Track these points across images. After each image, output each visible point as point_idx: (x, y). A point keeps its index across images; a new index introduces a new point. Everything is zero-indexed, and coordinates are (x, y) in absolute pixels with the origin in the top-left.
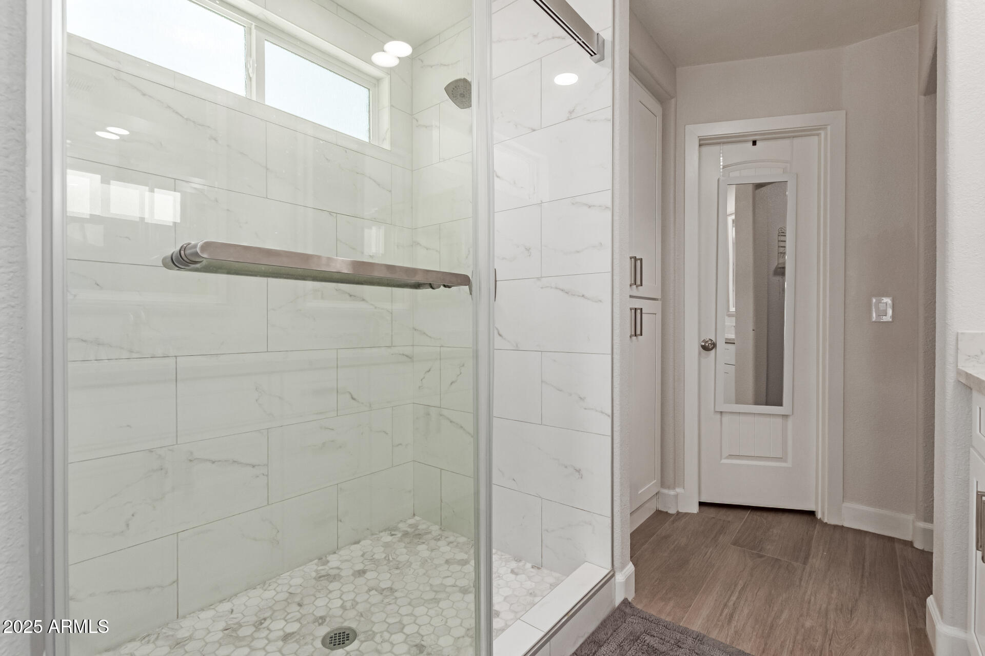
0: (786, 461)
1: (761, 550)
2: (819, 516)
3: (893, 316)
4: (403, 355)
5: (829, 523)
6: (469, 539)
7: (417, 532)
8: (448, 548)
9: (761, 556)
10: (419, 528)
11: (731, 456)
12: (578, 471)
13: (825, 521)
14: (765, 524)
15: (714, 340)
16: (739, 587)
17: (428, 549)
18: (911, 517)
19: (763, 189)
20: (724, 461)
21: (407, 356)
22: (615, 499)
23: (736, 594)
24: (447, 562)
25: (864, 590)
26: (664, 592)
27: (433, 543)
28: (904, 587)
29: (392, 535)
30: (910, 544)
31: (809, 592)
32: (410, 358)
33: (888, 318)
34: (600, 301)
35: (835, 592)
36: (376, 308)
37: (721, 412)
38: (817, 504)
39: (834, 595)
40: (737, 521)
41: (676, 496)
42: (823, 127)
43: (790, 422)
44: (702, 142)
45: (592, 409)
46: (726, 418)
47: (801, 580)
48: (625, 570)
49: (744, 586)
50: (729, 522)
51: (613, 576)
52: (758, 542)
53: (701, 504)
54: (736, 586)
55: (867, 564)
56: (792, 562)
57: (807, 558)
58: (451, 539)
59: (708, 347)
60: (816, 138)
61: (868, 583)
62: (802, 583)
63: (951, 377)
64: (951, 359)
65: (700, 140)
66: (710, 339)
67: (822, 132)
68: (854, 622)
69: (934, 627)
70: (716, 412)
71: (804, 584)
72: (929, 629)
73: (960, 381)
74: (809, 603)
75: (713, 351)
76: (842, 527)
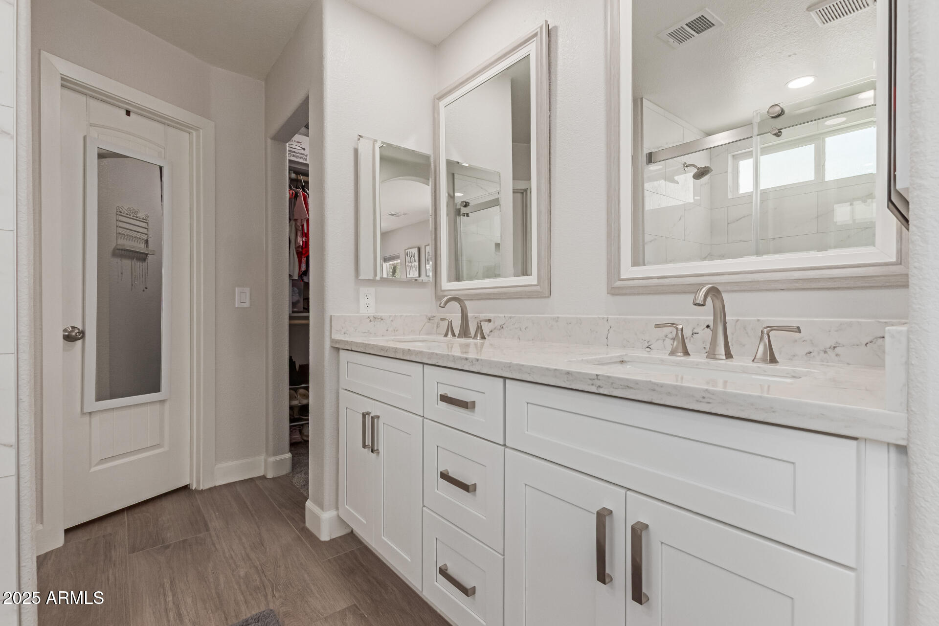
0: (162, 447)
1: (163, 542)
2: (194, 487)
3: (251, 304)
5: (204, 489)
9: (167, 547)
11: (103, 461)
13: (201, 488)
14: (151, 517)
16: (167, 585)
18: (262, 458)
20: (93, 470)
23: (169, 594)
25: (259, 524)
28: (280, 507)
30: (263, 478)
31: (226, 550)
33: (247, 305)
35: (242, 537)
37: (90, 413)
38: (191, 478)
39: (244, 540)
40: (121, 531)
43: (167, 405)
44: (63, 82)
46: (96, 419)
47: (214, 545)
49: (171, 583)
50: (111, 534)
52: (155, 536)
53: (69, 532)
54: (163, 586)
55: (249, 505)
56: (198, 535)
57: (206, 525)
60: (187, 135)
61: (258, 518)
62: (217, 546)
63: (327, 345)
64: (327, 333)
65: (62, 79)
66: (73, 328)
67: (194, 133)
68: (268, 550)
69: (317, 519)
70: (83, 413)
71: (218, 546)
72: (308, 524)
73: (332, 347)
74: (232, 558)
75: (79, 342)
76: (215, 487)
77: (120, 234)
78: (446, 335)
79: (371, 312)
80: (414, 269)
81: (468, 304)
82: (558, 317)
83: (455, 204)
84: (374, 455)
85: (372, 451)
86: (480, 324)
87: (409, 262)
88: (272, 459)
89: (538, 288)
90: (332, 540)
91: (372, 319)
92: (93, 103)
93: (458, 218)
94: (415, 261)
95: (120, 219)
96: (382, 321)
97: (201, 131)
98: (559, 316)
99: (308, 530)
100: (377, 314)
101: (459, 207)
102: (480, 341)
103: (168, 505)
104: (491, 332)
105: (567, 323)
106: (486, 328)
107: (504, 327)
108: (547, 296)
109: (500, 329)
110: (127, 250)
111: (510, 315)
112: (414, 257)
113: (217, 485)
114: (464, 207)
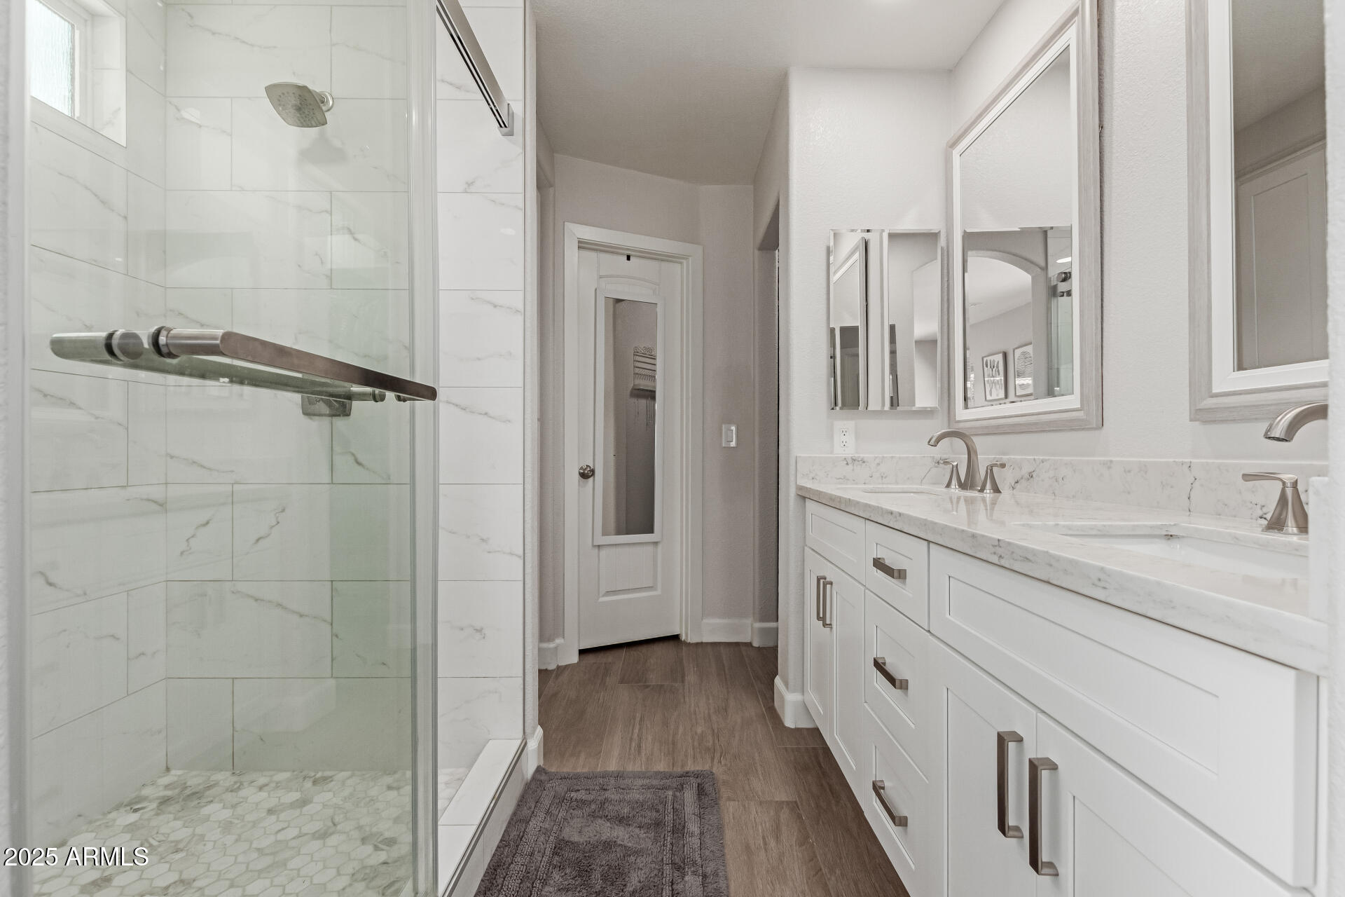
0: (656, 590)
1: (645, 682)
2: (683, 638)
3: (737, 443)
4: (148, 500)
5: (691, 642)
6: (294, 771)
7: (188, 792)
8: (264, 794)
9: (648, 687)
10: (188, 784)
11: (608, 593)
12: (479, 631)
13: (689, 640)
14: (642, 657)
15: (592, 467)
16: (638, 719)
17: (224, 808)
18: (749, 621)
19: (620, 304)
20: (601, 600)
21: (156, 502)
22: (527, 653)
23: (637, 727)
24: (270, 811)
25: (730, 690)
26: (572, 747)
27: (229, 797)
29: (136, 811)
30: (749, 645)
31: (693, 705)
32: (161, 505)
33: (733, 444)
34: (509, 421)
35: (711, 698)
36: (97, 418)
37: (599, 546)
38: (681, 628)
39: (711, 701)
40: (618, 661)
41: (556, 648)
42: (686, 257)
43: (660, 547)
44: (580, 245)
45: (499, 551)
46: (604, 552)
47: (684, 697)
48: (535, 736)
49: (641, 718)
50: (610, 663)
51: (526, 744)
52: (641, 675)
53: (582, 652)
54: (634, 719)
55: (726, 668)
56: (674, 684)
57: (683, 677)
58: (262, 781)
59: (586, 474)
60: (678, 266)
61: (731, 684)
63: (793, 492)
64: (792, 478)
65: (579, 242)
66: (587, 466)
67: (685, 261)
68: (729, 717)
69: (782, 698)
70: (594, 546)
71: (687, 699)
72: (777, 704)
73: (798, 495)
74: (695, 714)
75: (591, 479)
76: (702, 643)
77: (637, 374)
78: (948, 485)
79: (850, 452)
80: (998, 386)
81: (978, 442)
82: (1111, 461)
83: (1048, 280)
84: (828, 629)
85: (825, 625)
86: (991, 470)
87: (989, 376)
88: (758, 625)
89: (1081, 414)
90: (798, 730)
91: (850, 461)
92: (602, 255)
93: (1054, 301)
94: (999, 374)
95: (637, 359)
96: (864, 465)
97: (690, 258)
98: (1113, 459)
99: (775, 710)
100: (856, 455)
101: (1055, 284)
102: (992, 495)
103: (658, 649)
104: (1017, 482)
105: (1125, 471)
106: (1001, 476)
107: (1034, 476)
108: (1094, 426)
109: (1029, 479)
110: (643, 390)
111: (1042, 458)
112: (997, 367)
113: (704, 641)
114: (1062, 281)
